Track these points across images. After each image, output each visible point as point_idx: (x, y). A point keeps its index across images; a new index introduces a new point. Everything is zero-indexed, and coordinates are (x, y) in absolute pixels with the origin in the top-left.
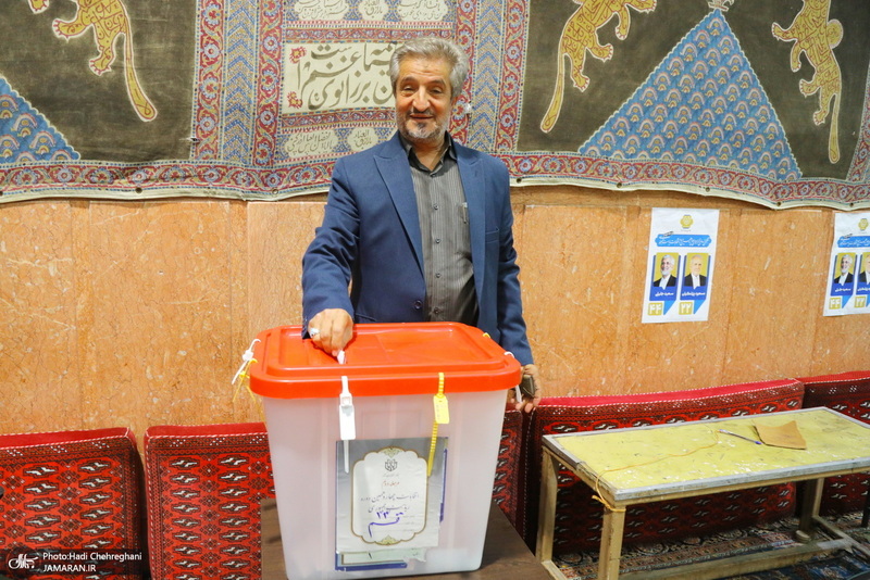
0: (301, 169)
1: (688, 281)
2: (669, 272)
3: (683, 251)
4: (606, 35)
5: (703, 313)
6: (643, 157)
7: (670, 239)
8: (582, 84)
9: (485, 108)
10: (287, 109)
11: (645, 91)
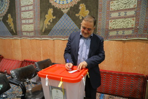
0: (111, 37)
9: (141, 27)
10: (109, 29)
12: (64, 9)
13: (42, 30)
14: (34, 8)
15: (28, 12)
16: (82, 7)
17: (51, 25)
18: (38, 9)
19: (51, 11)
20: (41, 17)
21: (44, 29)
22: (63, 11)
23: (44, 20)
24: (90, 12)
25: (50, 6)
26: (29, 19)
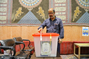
1: (86, 33)
2: (84, 32)
3: (86, 30)
4: (77, 14)
5: (88, 35)
6: (81, 23)
7: (84, 29)
8: (76, 18)
9: (69, 20)
11: (81, 18)
12: (29, 8)
13: (13, 20)
14: (8, 6)
15: (2, 8)
16: (40, 8)
17: (20, 17)
18: (11, 6)
19: (20, 9)
20: (13, 12)
21: (15, 19)
22: (29, 9)
23: (15, 14)
24: (45, 11)
25: (20, 6)
26: (2, 12)
